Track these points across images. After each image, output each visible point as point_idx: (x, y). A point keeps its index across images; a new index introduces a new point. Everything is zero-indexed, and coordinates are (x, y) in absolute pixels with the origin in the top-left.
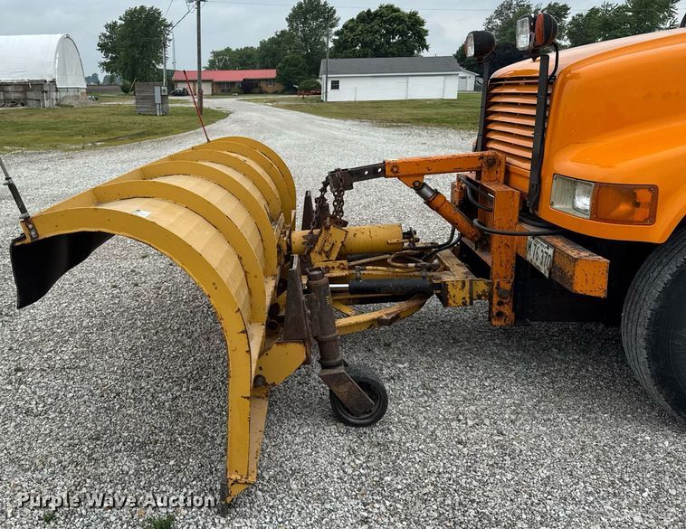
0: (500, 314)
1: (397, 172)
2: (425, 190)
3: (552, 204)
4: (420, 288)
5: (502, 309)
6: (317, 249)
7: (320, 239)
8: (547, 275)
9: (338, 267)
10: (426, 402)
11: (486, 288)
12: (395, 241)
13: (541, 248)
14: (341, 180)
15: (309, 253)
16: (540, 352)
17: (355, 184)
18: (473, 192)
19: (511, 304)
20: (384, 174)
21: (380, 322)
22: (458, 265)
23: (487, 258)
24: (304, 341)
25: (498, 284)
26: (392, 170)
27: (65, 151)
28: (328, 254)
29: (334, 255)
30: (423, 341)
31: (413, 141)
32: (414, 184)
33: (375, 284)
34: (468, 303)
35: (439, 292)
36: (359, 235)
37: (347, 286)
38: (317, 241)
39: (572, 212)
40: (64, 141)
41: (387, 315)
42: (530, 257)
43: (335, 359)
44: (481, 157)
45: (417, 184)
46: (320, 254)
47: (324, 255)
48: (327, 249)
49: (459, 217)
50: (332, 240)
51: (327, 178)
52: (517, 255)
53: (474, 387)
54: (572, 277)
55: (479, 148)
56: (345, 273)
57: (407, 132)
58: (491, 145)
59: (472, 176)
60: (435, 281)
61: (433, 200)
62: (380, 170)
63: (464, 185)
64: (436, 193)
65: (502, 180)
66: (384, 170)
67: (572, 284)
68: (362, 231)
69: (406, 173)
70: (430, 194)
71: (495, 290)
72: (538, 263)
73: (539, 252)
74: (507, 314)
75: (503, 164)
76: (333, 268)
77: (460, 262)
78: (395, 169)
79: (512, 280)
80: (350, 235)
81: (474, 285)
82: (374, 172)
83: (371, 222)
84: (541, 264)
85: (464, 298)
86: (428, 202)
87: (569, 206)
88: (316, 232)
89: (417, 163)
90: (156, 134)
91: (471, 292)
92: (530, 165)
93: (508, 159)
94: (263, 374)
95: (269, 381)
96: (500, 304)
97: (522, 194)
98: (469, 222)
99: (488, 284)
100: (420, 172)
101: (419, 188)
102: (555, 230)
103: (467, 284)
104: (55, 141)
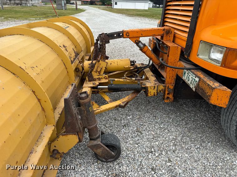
0: (168, 98)
1: (128, 36)
2: (140, 44)
3: (198, 55)
4: (137, 89)
5: (169, 96)
6: (94, 70)
7: (96, 66)
8: (194, 89)
9: (104, 78)
10: (138, 140)
11: (163, 88)
12: (127, 67)
13: (191, 76)
14: (104, 39)
15: (91, 72)
16: (180, 107)
17: (110, 41)
18: (159, 44)
19: (172, 94)
20: (122, 36)
21: (120, 106)
22: (152, 75)
23: (163, 73)
24: (77, 133)
25: (168, 86)
26: (126, 35)
27: (29, 20)
28: (99, 72)
29: (102, 72)
30: (138, 103)
31: (136, 21)
32: (135, 41)
33: (119, 87)
34: (156, 95)
35: (144, 90)
36: (113, 64)
37: (107, 87)
38: (94, 67)
39: (209, 61)
40: (30, 17)
41: (123, 103)
42: (184, 78)
43: (96, 135)
44: (164, 30)
45: (137, 41)
46: (96, 72)
47: (98, 73)
48: (99, 70)
49: (153, 56)
50: (101, 66)
51: (98, 37)
52: (177, 75)
53: (157, 129)
54: (210, 96)
55: (161, 25)
56: (107, 81)
57: (135, 18)
58: (166, 24)
59: (159, 37)
60: (143, 86)
61: (143, 49)
62: (121, 34)
63: (155, 41)
64: (144, 45)
65: (172, 40)
66: (123, 35)
67: (209, 99)
68: (114, 62)
69: (132, 36)
70: (142, 46)
71: (167, 89)
72: (189, 82)
73: (190, 77)
74: (171, 98)
75: (173, 33)
76: (102, 78)
77: (152, 74)
78: (128, 34)
79: (174, 85)
80: (109, 64)
81: (159, 87)
82: (119, 35)
83: (123, 49)
84: (191, 83)
85: (154, 93)
86: (141, 49)
87: (207, 57)
88: (94, 62)
89: (137, 32)
90: (61, 16)
91: (157, 90)
92: (187, 35)
93: (176, 31)
94: (57, 149)
95: (61, 151)
96: (168, 94)
97: (182, 48)
98: (157, 58)
99: (164, 86)
100: (138, 36)
101: (138, 43)
102: (197, 67)
103: (156, 87)
104: (27, 17)
